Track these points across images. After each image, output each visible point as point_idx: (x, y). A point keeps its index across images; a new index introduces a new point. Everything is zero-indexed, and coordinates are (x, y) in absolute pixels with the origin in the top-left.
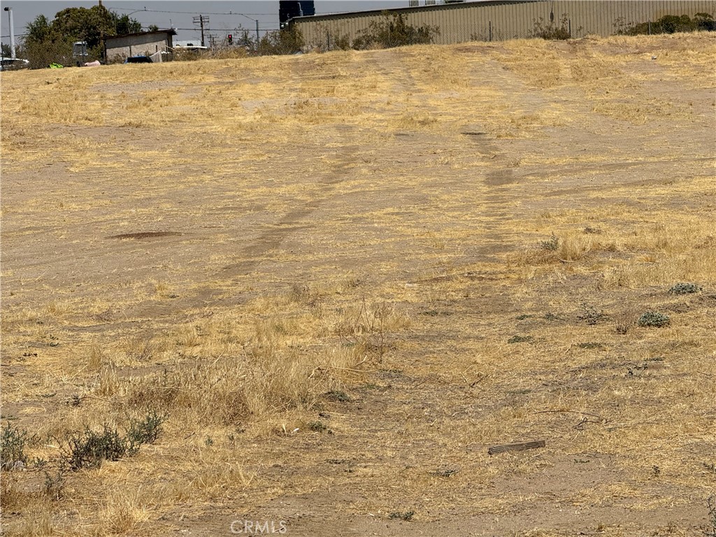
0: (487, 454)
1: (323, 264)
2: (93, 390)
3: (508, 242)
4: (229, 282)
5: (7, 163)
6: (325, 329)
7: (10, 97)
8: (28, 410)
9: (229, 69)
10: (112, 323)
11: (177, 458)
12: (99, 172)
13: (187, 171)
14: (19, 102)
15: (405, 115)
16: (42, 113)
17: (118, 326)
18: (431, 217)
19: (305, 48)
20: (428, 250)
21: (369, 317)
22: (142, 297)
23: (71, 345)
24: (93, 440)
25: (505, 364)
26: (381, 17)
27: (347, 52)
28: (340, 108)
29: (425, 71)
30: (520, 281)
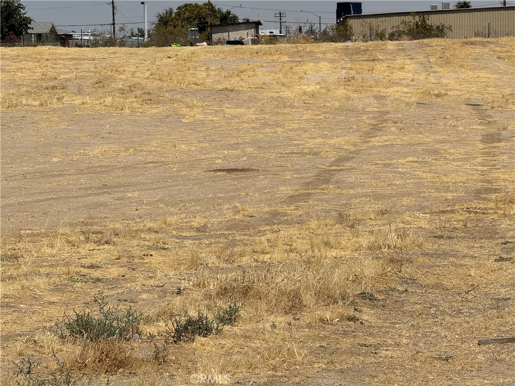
0: (476, 345)
1: (360, 197)
2: (191, 283)
3: (497, 186)
4: (292, 207)
5: (138, 114)
6: (361, 246)
7: (142, 67)
8: (144, 296)
9: (299, 51)
10: (207, 234)
11: (249, 337)
12: (203, 123)
13: (266, 124)
14: (149, 70)
15: (424, 89)
16: (164, 79)
17: (211, 236)
18: (441, 165)
19: (354, 38)
20: (438, 190)
21: (393, 238)
22: (229, 215)
23: (177, 249)
24: (189, 321)
25: (492, 277)
26: (409, 17)
27: (384, 42)
28: (377, 83)
29: (440, 58)
30: (505, 215)
